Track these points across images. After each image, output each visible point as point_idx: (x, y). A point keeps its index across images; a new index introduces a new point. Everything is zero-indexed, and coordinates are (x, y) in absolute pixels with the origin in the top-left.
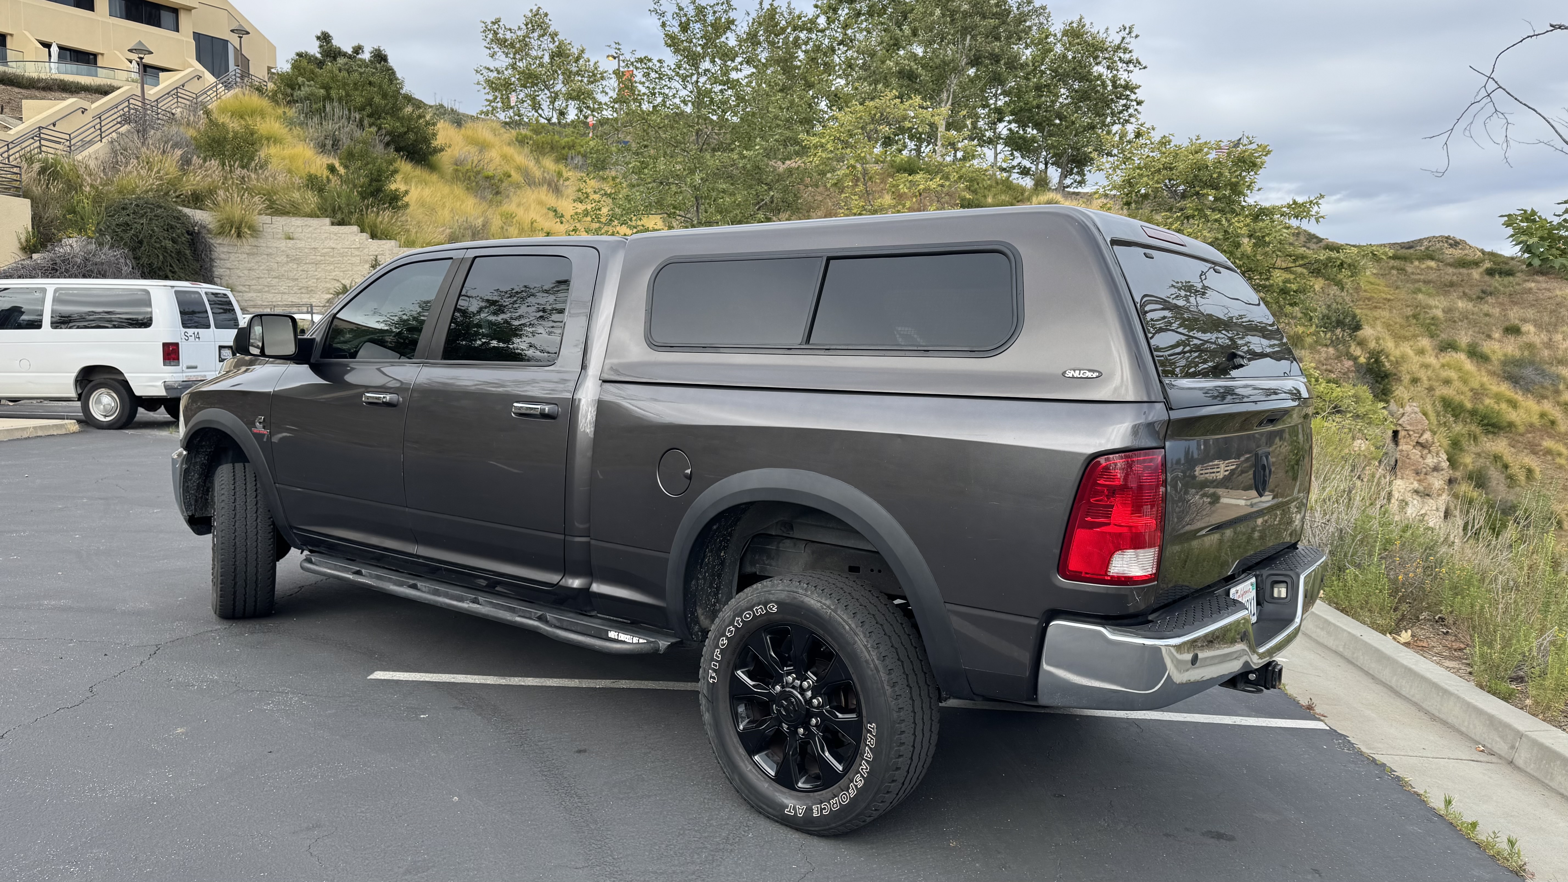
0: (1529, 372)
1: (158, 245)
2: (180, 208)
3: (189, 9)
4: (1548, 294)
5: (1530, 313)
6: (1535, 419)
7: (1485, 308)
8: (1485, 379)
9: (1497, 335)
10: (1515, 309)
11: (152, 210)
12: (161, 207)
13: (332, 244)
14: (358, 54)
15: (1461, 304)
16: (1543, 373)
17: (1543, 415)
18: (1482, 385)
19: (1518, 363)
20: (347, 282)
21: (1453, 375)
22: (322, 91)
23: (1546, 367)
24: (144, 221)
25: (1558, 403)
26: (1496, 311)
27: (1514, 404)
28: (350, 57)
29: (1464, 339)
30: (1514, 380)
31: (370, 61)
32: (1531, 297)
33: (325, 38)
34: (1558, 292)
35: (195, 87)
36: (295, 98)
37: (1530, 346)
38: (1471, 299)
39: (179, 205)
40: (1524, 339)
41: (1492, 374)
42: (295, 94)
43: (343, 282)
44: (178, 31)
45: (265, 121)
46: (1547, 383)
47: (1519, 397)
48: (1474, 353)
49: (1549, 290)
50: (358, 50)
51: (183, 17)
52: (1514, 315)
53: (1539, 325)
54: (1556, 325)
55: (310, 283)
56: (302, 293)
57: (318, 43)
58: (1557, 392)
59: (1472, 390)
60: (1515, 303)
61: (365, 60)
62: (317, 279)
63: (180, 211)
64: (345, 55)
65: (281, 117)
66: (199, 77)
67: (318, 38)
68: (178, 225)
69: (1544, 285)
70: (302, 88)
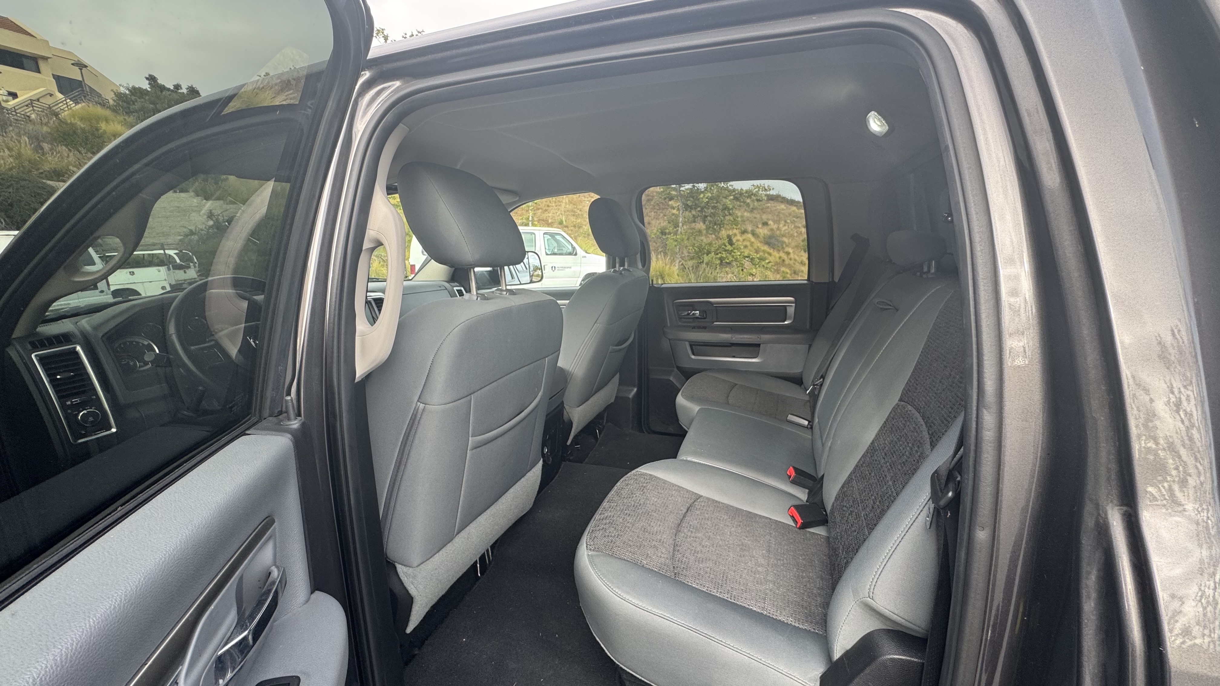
0: (773, 241)
1: (27, 207)
2: (44, 181)
3: (45, 59)
4: (775, 208)
5: (770, 216)
6: (778, 260)
7: (754, 215)
8: (759, 245)
9: (760, 226)
10: (765, 215)
11: (17, 182)
12: (26, 180)
13: (176, 204)
14: (178, 89)
15: (745, 214)
16: (778, 240)
17: (780, 258)
18: (758, 247)
19: (770, 237)
20: (193, 228)
21: (748, 244)
22: (152, 106)
23: (778, 238)
24: (11, 190)
25: (784, 252)
26: (758, 216)
27: (770, 254)
28: (172, 91)
29: (750, 228)
30: (768, 243)
31: (187, 94)
32: (769, 210)
33: (152, 79)
34: (778, 207)
35: (49, 101)
36: (132, 110)
37: (772, 230)
38: (748, 212)
39: (43, 179)
40: (769, 227)
41: (761, 242)
42: (131, 107)
43: (190, 228)
44: (39, 72)
45: (110, 125)
46: (779, 245)
47: (771, 251)
48: (754, 234)
49: (775, 207)
50: (177, 87)
51: (42, 65)
52: (765, 217)
53: (774, 222)
54: (779, 221)
55: (165, 229)
56: (160, 237)
57: (147, 82)
58: (783, 248)
59: (755, 249)
60: (764, 213)
61: (184, 93)
62: (170, 227)
63: (45, 183)
64: (169, 89)
65: (122, 122)
66: (51, 95)
67: (147, 79)
68: (44, 193)
69: (773, 205)
70: (136, 104)
